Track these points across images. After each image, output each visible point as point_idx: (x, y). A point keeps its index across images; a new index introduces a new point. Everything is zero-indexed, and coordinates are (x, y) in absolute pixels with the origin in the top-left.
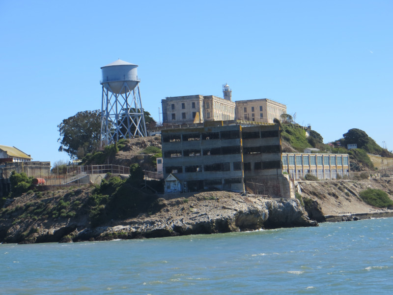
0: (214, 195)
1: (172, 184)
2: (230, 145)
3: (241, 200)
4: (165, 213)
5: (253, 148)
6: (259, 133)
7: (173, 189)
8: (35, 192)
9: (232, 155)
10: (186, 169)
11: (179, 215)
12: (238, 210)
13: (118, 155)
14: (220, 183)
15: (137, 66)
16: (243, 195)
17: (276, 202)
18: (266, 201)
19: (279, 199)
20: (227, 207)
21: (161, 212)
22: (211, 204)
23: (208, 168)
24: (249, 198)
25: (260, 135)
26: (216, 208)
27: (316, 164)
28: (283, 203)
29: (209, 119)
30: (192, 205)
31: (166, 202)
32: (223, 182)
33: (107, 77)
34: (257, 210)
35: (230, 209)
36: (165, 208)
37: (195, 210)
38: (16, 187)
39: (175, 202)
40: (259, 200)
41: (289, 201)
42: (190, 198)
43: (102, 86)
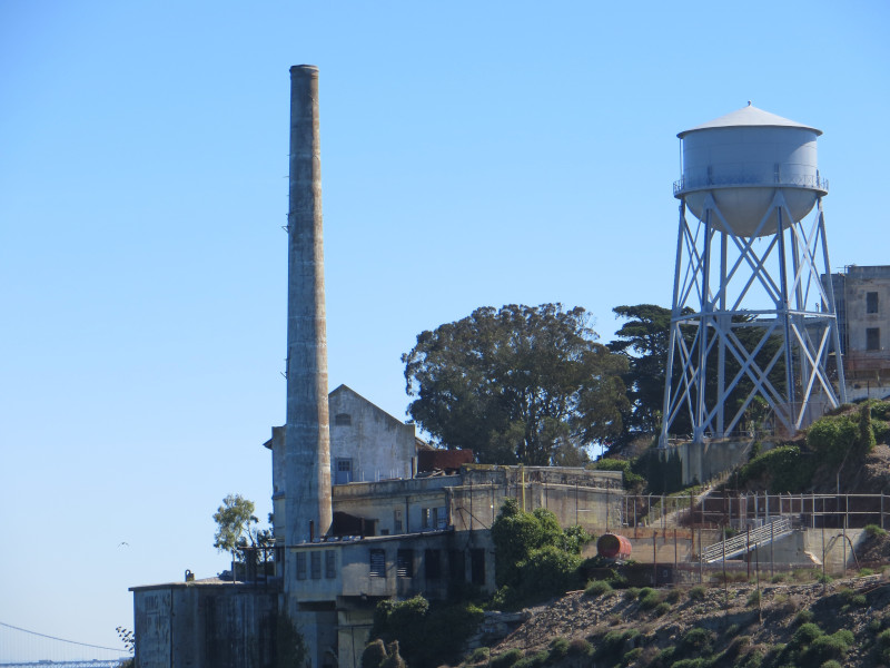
8: (617, 586)
13: (876, 460)
15: (818, 133)
33: (709, 170)
38: (520, 564)
43: (679, 202)
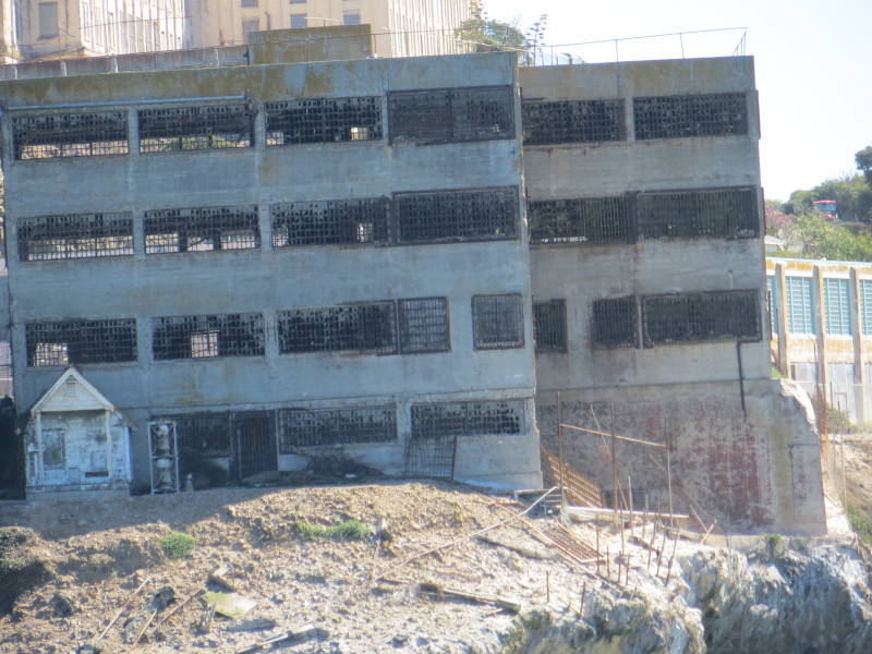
0: (356, 510)
1: (76, 433)
2: (448, 183)
3: (529, 546)
4: (45, 626)
5: (582, 201)
6: (619, 107)
7: (85, 467)
9: (463, 250)
10: (158, 334)
11: (144, 640)
12: (525, 609)
14: (382, 431)
16: (537, 513)
17: (743, 560)
18: (687, 549)
19: (756, 541)
20: (447, 585)
21: (17, 618)
22: (341, 571)
23: (303, 335)
24: (579, 533)
25: (630, 121)
26: (378, 592)
27: (816, 327)
28: (784, 566)
29: (52, 44)
30: (221, 573)
31: (46, 552)
32: (404, 426)
34: (643, 610)
35: (473, 601)
36: (47, 593)
37: (240, 605)
39: (108, 551)
40: (636, 541)
41: (818, 553)
42: (203, 524)
